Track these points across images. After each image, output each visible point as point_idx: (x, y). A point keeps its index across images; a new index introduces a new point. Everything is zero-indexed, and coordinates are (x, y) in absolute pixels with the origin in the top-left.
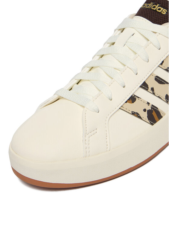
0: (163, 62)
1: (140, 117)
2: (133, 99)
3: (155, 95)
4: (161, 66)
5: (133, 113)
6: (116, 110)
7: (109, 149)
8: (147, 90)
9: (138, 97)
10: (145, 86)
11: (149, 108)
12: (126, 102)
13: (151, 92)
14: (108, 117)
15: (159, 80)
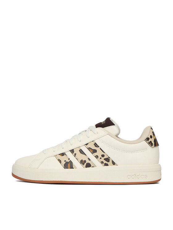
0: (88, 144)
1: (60, 163)
2: (63, 154)
3: (75, 157)
4: (86, 145)
5: (59, 160)
6: (53, 156)
9: (66, 155)
10: (72, 151)
11: (68, 161)
12: (59, 154)
13: (74, 155)
15: (81, 152)
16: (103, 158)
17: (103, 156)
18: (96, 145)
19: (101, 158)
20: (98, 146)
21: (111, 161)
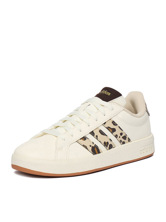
0: (105, 123)
1: (87, 149)
2: (84, 138)
3: (98, 140)
4: (104, 125)
5: (84, 146)
6: (74, 142)
7: (67, 159)
8: (94, 136)
9: (88, 138)
10: (92, 133)
11: (93, 145)
12: (80, 139)
13: (96, 137)
14: (70, 144)
15: (101, 132)
16: (121, 137)
17: (121, 134)
18: (114, 123)
19: (120, 137)
20: (116, 124)
21: (127, 139)
